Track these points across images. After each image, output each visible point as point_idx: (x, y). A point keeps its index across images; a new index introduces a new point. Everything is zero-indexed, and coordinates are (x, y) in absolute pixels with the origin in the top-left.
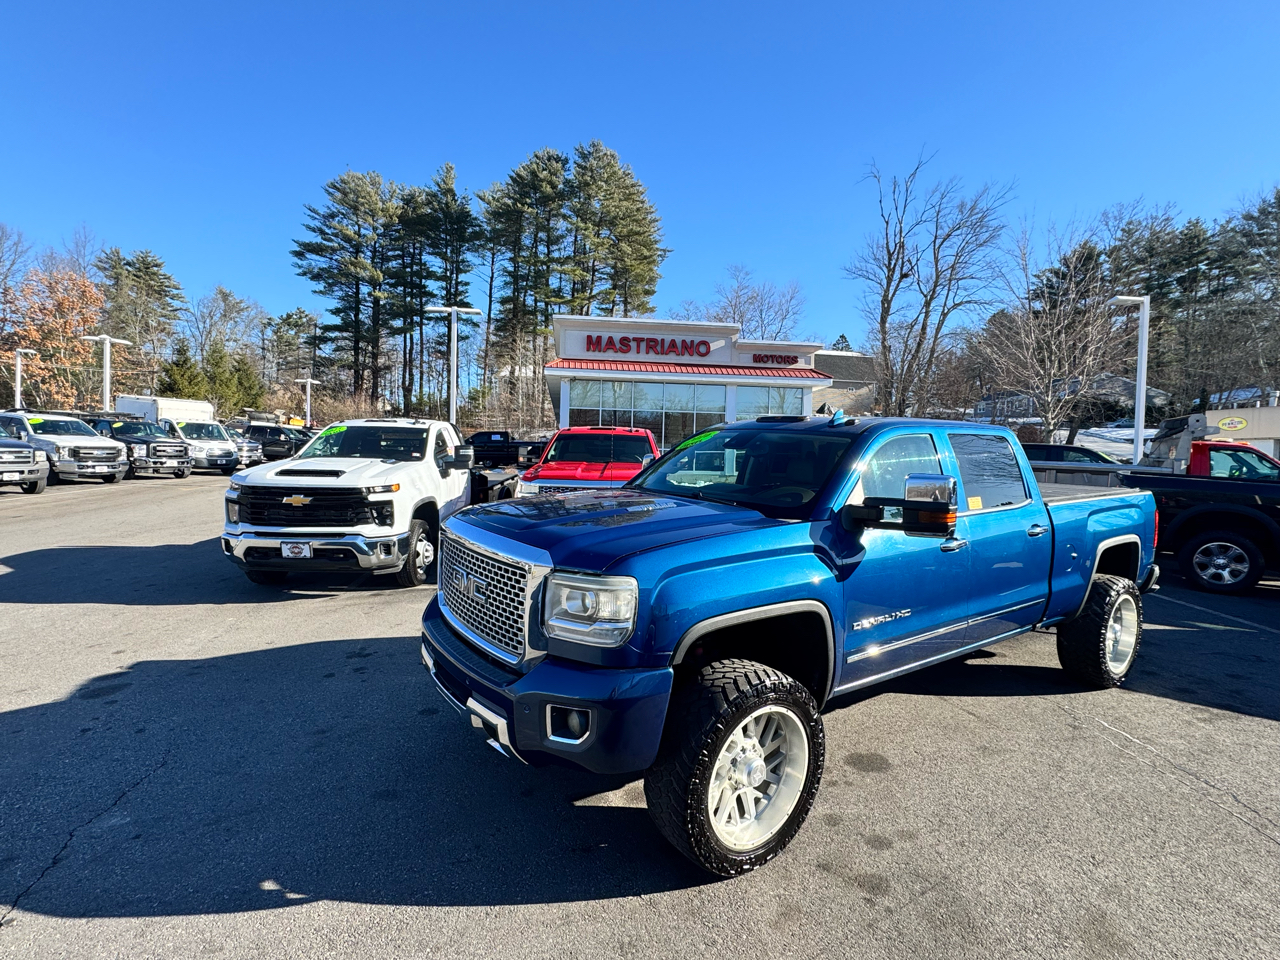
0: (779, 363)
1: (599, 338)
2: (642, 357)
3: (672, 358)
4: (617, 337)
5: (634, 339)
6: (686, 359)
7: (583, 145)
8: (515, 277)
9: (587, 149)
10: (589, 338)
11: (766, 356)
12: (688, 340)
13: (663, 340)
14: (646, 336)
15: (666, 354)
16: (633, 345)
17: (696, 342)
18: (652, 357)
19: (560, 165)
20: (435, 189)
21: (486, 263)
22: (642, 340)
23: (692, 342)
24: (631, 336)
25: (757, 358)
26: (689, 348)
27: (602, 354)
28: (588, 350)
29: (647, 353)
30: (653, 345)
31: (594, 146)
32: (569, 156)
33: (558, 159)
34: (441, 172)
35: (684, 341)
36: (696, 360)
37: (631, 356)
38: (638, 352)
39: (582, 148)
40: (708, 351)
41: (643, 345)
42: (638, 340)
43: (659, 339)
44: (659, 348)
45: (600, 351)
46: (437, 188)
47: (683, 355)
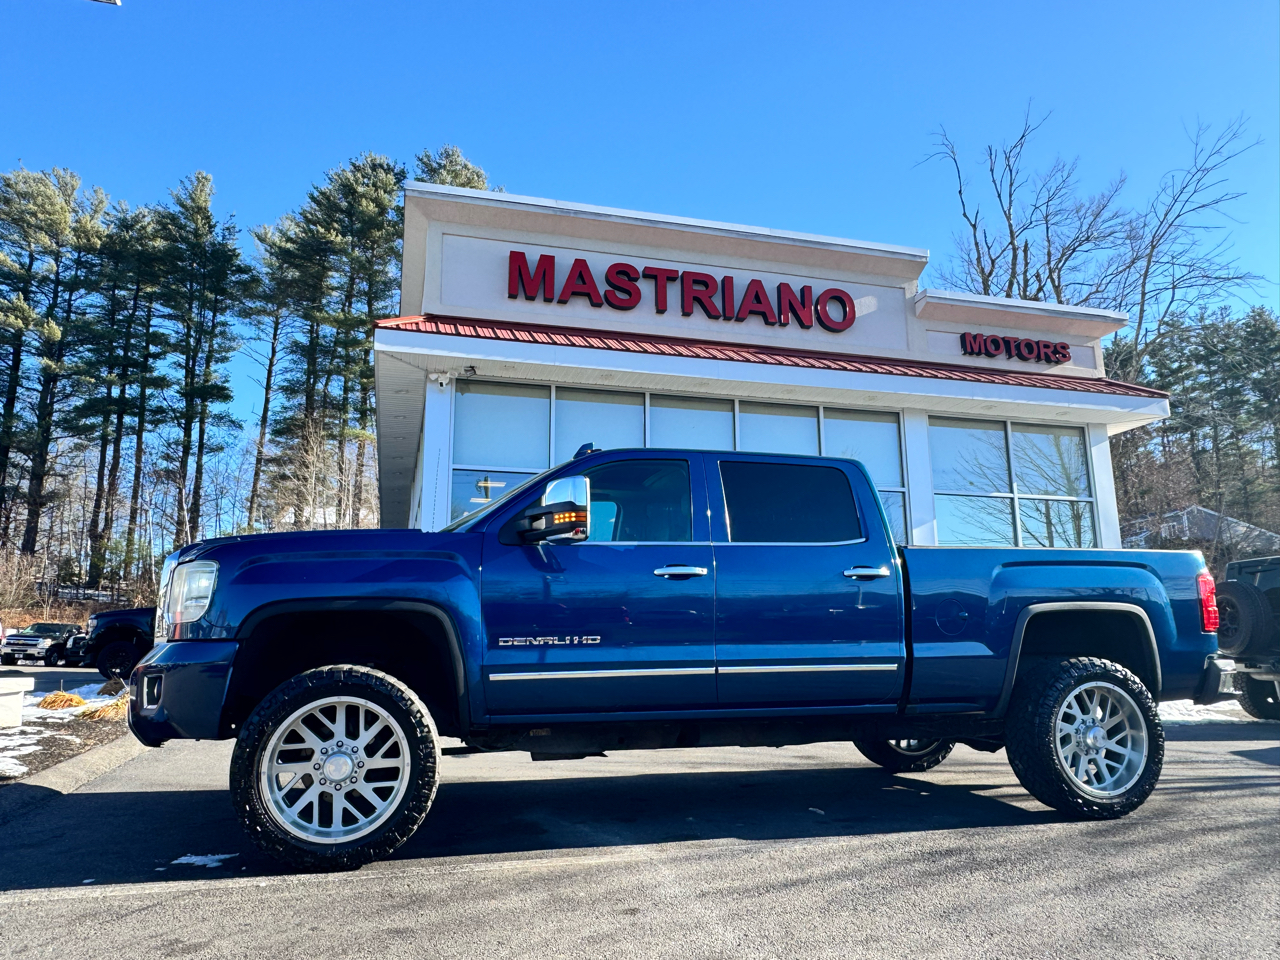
0: (1023, 358)
1: (547, 262)
2: (673, 324)
3: (753, 331)
4: (599, 266)
5: (650, 274)
6: (790, 336)
7: (431, 153)
8: (310, 352)
9: (436, 159)
10: (517, 260)
11: (995, 341)
12: (796, 286)
13: (728, 281)
14: (681, 269)
15: (740, 319)
16: (646, 288)
17: (818, 290)
18: (698, 326)
19: (391, 178)
20: (175, 209)
21: (263, 336)
22: (671, 276)
23: (806, 291)
24: (640, 265)
25: (971, 344)
26: (796, 306)
27: (553, 308)
28: (513, 295)
29: (686, 313)
30: (700, 293)
31: (448, 156)
32: (408, 167)
33: (388, 170)
34: (187, 184)
35: (783, 289)
36: (816, 339)
37: (642, 319)
38: (661, 308)
39: (428, 157)
40: (849, 319)
41: (674, 292)
42: (660, 278)
43: (719, 279)
44: (717, 301)
45: (548, 300)
46: (178, 209)
47: (784, 325)
